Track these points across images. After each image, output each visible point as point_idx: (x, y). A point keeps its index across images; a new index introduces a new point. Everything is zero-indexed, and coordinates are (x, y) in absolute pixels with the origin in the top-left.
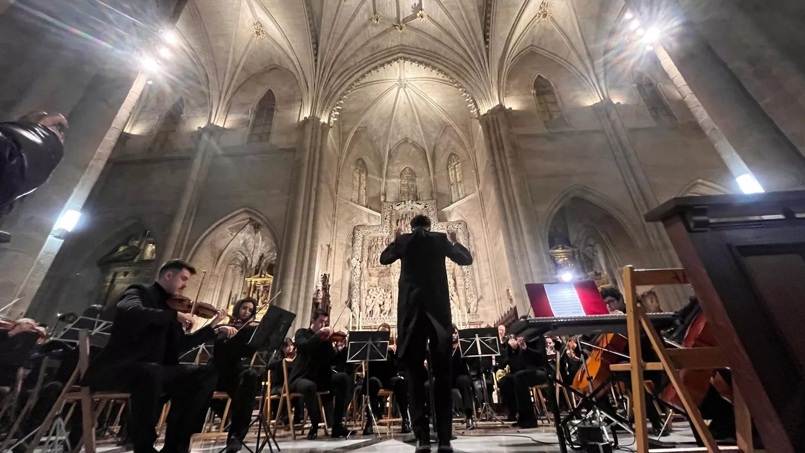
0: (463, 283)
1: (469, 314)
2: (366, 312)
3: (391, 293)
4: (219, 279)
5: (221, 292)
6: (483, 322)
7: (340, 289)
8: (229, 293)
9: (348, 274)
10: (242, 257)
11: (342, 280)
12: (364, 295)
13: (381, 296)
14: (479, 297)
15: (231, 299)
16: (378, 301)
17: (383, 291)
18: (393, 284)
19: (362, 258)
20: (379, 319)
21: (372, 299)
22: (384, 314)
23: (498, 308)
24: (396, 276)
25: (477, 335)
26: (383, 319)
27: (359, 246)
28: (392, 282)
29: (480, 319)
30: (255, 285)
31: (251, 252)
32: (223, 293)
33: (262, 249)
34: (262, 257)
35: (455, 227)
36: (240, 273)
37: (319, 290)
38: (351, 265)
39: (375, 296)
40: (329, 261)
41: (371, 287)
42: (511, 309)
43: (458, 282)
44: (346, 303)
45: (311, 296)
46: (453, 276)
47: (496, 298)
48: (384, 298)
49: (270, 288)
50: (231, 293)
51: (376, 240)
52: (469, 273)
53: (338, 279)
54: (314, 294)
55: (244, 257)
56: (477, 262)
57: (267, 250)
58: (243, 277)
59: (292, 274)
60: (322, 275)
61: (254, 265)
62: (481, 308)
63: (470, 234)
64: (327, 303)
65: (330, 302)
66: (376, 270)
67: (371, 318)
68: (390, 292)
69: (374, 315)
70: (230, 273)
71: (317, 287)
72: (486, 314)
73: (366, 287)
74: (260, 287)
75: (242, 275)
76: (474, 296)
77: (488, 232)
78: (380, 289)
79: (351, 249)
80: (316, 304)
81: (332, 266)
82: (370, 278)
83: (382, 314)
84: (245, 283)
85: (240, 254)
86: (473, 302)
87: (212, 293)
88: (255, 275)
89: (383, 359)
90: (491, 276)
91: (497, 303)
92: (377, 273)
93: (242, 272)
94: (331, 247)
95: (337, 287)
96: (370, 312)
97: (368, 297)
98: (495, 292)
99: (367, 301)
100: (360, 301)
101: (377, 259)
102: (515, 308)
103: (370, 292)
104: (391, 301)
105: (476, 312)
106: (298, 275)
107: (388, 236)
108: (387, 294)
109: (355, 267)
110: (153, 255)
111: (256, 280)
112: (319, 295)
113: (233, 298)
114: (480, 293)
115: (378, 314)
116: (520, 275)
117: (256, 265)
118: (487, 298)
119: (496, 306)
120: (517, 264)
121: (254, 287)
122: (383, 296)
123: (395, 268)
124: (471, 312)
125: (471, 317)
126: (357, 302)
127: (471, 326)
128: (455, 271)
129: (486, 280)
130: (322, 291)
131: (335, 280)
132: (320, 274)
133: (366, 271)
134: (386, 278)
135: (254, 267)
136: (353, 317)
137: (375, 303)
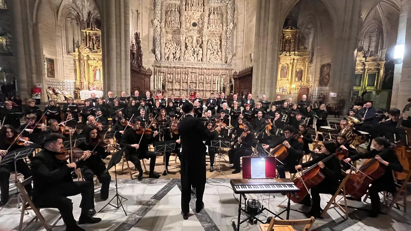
0: (225, 44)
1: (226, 64)
2: (164, 57)
3: (180, 46)
4: (62, 29)
6: (233, 69)
8: (72, 39)
9: (152, 30)
10: (74, 12)
11: (148, 35)
12: (163, 46)
13: (174, 48)
14: (233, 54)
15: (75, 44)
16: (172, 51)
17: (176, 45)
18: (181, 41)
19: (161, 19)
20: (173, 62)
21: (168, 49)
22: (176, 59)
23: (243, 63)
24: (184, 35)
26: (175, 62)
27: (159, 10)
28: (181, 38)
29: (231, 67)
30: (89, 35)
31: (81, 9)
32: (68, 39)
33: (88, 7)
34: (89, 14)
35: (226, 2)
36: (76, 25)
37: (133, 44)
38: (153, 25)
39: (170, 48)
40: (139, 22)
41: (167, 41)
42: (250, 67)
43: (222, 43)
44: (152, 50)
45: (129, 50)
46: (220, 39)
47: (243, 57)
49: (100, 38)
50: (74, 39)
51: (171, 6)
52: (230, 37)
53: (145, 34)
54: (131, 47)
55: (76, 13)
56: (237, 30)
57: (92, 8)
58: (79, 28)
59: (114, 35)
60: (134, 34)
61: (85, 20)
62: (234, 61)
63: (236, 9)
64: (140, 53)
65: (141, 52)
66: (171, 29)
67: (168, 61)
68: (180, 45)
69: (169, 60)
70: (69, 25)
71: (132, 42)
72: (236, 65)
73: (164, 42)
74: (93, 37)
75: (78, 26)
76: (231, 53)
77: (247, 10)
78: (173, 43)
79: (153, 13)
80: (132, 54)
81: (141, 25)
82: (167, 34)
83: (174, 60)
84: (82, 33)
85: (73, 10)
86: (230, 57)
88: (87, 28)
91: (243, 59)
92: (171, 31)
93: (78, 24)
94: (139, 12)
95: (146, 40)
96: (167, 57)
97: (166, 48)
98: (244, 53)
99: (165, 50)
100: (161, 50)
101: (171, 22)
102: (252, 67)
103: (167, 45)
104: (180, 52)
105: (230, 63)
106: (118, 36)
107: (179, 4)
108: (178, 47)
109: (157, 26)
110: (5, 6)
111: (90, 32)
112: (134, 47)
114: (234, 52)
115: (172, 59)
116: (260, 49)
117: (87, 20)
118: (238, 55)
119: (242, 61)
120: (260, 41)
121: (89, 37)
122: (175, 48)
123: (183, 30)
124: (227, 62)
125: (227, 65)
126: (159, 51)
127: (226, 71)
128: (222, 36)
129: (240, 44)
130: (136, 45)
131: (143, 36)
132: (133, 33)
133: (164, 30)
134: (177, 35)
135: (85, 21)
136: (157, 60)
137: (170, 52)
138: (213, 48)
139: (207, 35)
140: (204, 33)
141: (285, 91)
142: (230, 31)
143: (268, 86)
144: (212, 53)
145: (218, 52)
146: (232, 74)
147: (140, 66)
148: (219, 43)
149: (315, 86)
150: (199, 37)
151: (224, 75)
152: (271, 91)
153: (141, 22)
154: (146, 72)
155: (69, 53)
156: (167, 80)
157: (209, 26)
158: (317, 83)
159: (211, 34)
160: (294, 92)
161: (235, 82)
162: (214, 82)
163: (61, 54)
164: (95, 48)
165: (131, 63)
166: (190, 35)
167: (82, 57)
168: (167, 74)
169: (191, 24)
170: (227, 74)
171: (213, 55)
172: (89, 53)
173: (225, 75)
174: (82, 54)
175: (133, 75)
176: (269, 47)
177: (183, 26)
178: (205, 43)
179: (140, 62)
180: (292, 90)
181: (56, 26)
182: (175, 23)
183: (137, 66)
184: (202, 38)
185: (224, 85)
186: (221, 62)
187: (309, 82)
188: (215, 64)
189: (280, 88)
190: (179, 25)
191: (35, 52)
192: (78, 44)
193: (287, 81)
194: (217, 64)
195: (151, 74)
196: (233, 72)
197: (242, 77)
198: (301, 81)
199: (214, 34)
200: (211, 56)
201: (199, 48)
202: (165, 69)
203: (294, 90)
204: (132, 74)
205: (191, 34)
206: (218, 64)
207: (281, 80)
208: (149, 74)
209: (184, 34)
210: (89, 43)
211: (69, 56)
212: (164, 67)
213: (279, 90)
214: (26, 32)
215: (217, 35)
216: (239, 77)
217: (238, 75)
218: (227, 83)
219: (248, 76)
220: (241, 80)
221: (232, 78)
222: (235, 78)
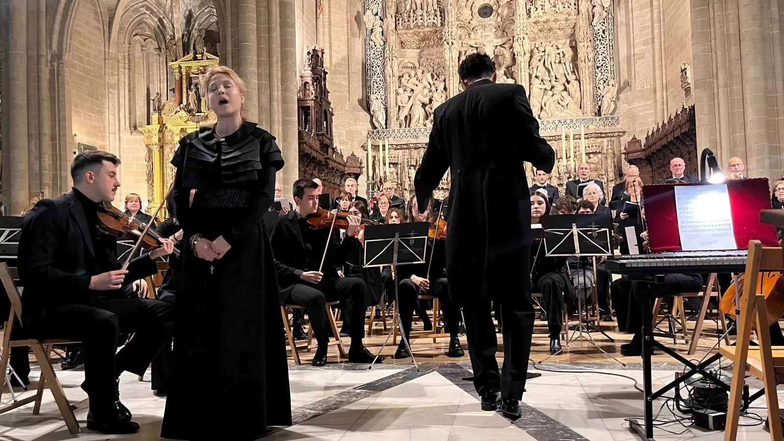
0: (591, 56)
1: (598, 118)
2: (398, 119)
3: (445, 81)
4: (120, 64)
5: (131, 90)
6: (624, 132)
7: (347, 77)
8: (145, 90)
9: (358, 44)
10: (152, 19)
11: (348, 58)
12: (393, 85)
13: (425, 87)
14: (622, 85)
15: (151, 101)
16: (420, 96)
17: (430, 78)
18: (448, 63)
19: (384, 9)
20: (422, 130)
21: (408, 93)
23: (659, 107)
25: (574, 224)
28: (447, 56)
29: (618, 126)
30: (188, 74)
32: (134, 91)
34: (189, 18)
37: (306, 83)
38: (363, 25)
39: (414, 88)
40: (320, 23)
41: (404, 70)
43: (581, 55)
44: (360, 102)
45: (295, 97)
46: (571, 41)
47: (658, 87)
48: (430, 91)
50: (148, 90)
52: (607, 33)
53: (340, 58)
54: (299, 92)
55: (156, 20)
56: (627, 7)
58: (163, 59)
60: (309, 53)
61: (178, 36)
62: (625, 105)
64: (325, 108)
65: (330, 103)
66: (414, 34)
67: (408, 128)
68: (442, 78)
69: (412, 125)
70: (138, 53)
71: (301, 77)
72: (632, 117)
73: (395, 70)
74: (198, 78)
75: (159, 55)
76: (612, 82)
78: (423, 72)
80: (304, 110)
81: (327, 30)
82: (403, 50)
83: (427, 122)
85: (148, 12)
86: (609, 93)
87: (116, 92)
88: (184, 56)
89: (420, 261)
90: (653, 38)
91: (659, 94)
92: (414, 40)
93: (160, 49)
95: (341, 73)
96: (406, 117)
97: (401, 90)
98: (658, 73)
99: (399, 97)
100: (386, 98)
101: (414, 12)
102: (693, 109)
103: (403, 80)
104: (444, 97)
105: (611, 114)
106: (264, 58)
108: (437, 83)
109: (372, 31)
111: (189, 65)
112: (307, 92)
113: (154, 100)
114: (624, 76)
115: (421, 121)
116: (713, 42)
117: (183, 35)
118: (637, 85)
119: (655, 102)
120: (711, 16)
121: (187, 77)
122: (429, 86)
123: (452, 29)
124: (603, 113)
125: (601, 123)
126: (380, 101)
127: (600, 140)
128: (576, 33)
129: (642, 48)
130: (313, 84)
131: (334, 61)
132: (306, 51)
133: (394, 37)
134: (434, 50)
135: (179, 39)
136: (376, 128)
137: (414, 100)
138: (549, 71)
139: (526, 37)
140: (518, 29)
142: (605, 14)
144: (549, 88)
145: (568, 82)
146: (622, 148)
147: (327, 147)
148: (569, 53)
150: (501, 46)
151: (595, 153)
153: (326, 23)
154: (345, 166)
155: (135, 128)
156: (407, 187)
157: (532, 8)
159: (541, 31)
162: (559, 178)
163: (115, 134)
164: (203, 108)
165: (300, 133)
166: (472, 43)
167: (168, 137)
168: (406, 169)
169: (476, 10)
170: (605, 151)
171: (550, 93)
172: (185, 122)
173: (600, 156)
174: (169, 126)
175: (305, 172)
176: (749, 28)
177: (451, 18)
178: (523, 61)
179: (324, 131)
181: (105, 59)
182: (425, 14)
183: (317, 145)
184: (511, 47)
186: (580, 113)
188: (560, 121)
190: (439, 18)
191: (53, 128)
192: (160, 101)
194: (568, 122)
195: (358, 171)
196: (625, 139)
197: (659, 150)
199: (550, 30)
200: (545, 98)
201: (505, 77)
202: (401, 154)
204: (302, 169)
205: (478, 41)
206: (572, 121)
208: (352, 170)
209: (455, 42)
210: (188, 95)
211: (136, 137)
212: (396, 149)
214: (34, 78)
215: (560, 33)
216: (648, 152)
217: (644, 146)
218: (606, 180)
219: (681, 140)
220: (657, 162)
221: (623, 161)
222: (635, 159)
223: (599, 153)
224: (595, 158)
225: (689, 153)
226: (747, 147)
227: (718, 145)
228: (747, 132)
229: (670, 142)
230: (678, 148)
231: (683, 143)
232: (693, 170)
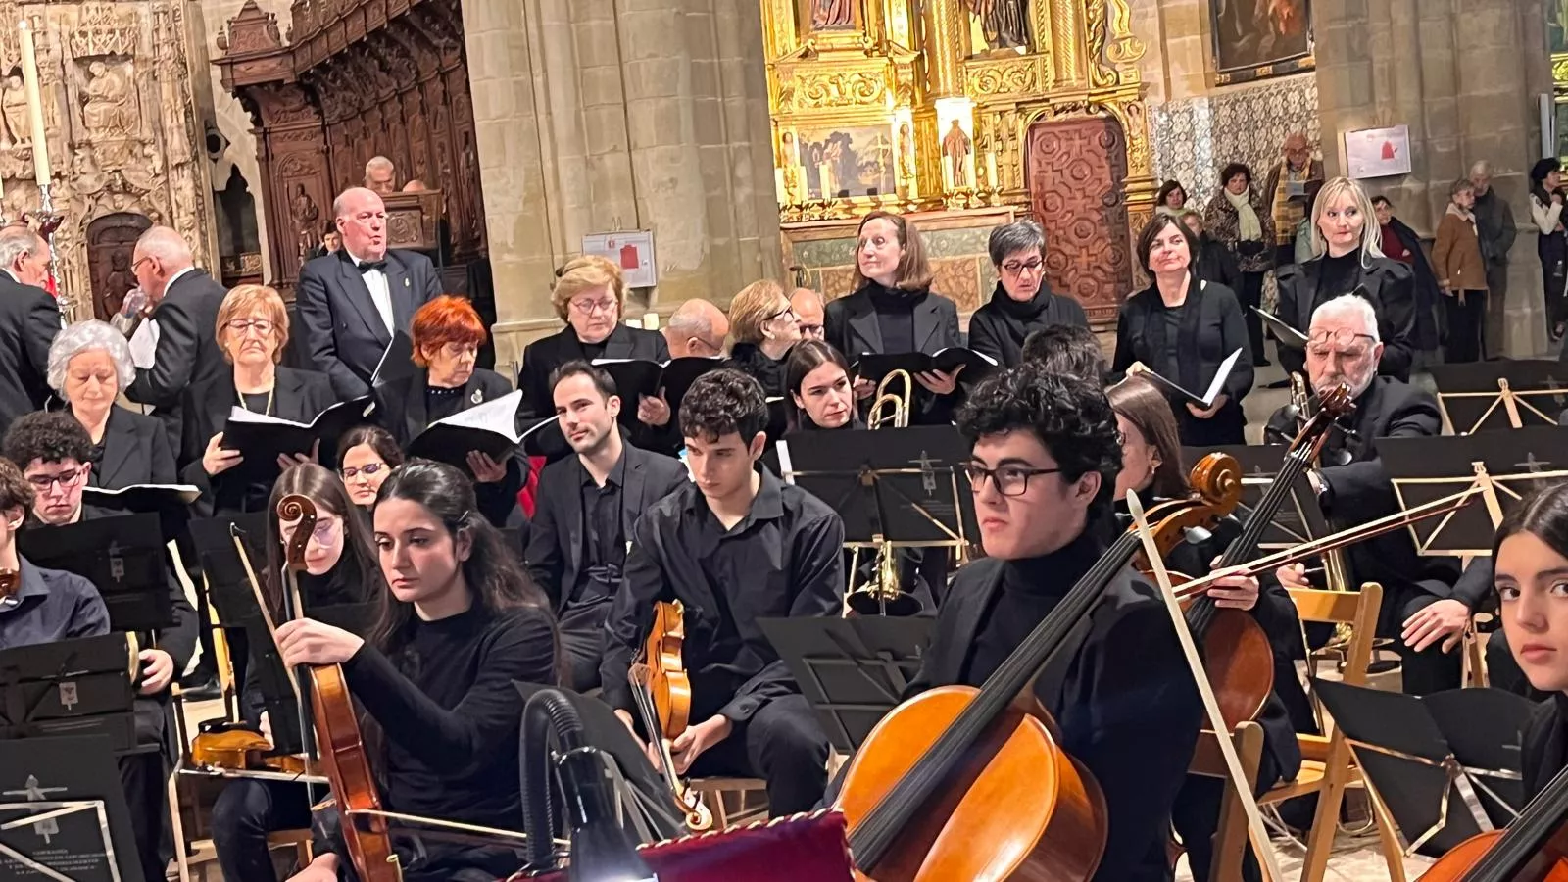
141: (868, 181)
143: (667, 123)
146: (211, 40)
149: (1180, 88)
152: (709, 182)
158: (1193, 45)
160: (972, 183)
161: (263, 135)
170: (146, 51)
173: (129, 68)
180: (947, 162)
185: (126, 189)
187: (1110, 52)
189: (811, 156)
193: (879, 63)
196: (222, 10)
197: (339, 57)
198: (1022, 50)
203: (969, 161)
207: (805, 55)
213: (801, 174)
216: (305, 60)
217: (290, 37)
218: (157, 163)
219: (412, 30)
220: (340, 95)
221: (218, 89)
222: (260, 85)
223: (126, 57)
224: (112, 77)
225: (444, 76)
226: (626, 67)
227: (536, 59)
228: (621, 15)
229: (378, 34)
230: (405, 53)
231: (423, 42)
232: (460, 141)
